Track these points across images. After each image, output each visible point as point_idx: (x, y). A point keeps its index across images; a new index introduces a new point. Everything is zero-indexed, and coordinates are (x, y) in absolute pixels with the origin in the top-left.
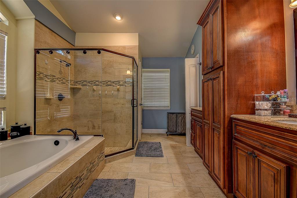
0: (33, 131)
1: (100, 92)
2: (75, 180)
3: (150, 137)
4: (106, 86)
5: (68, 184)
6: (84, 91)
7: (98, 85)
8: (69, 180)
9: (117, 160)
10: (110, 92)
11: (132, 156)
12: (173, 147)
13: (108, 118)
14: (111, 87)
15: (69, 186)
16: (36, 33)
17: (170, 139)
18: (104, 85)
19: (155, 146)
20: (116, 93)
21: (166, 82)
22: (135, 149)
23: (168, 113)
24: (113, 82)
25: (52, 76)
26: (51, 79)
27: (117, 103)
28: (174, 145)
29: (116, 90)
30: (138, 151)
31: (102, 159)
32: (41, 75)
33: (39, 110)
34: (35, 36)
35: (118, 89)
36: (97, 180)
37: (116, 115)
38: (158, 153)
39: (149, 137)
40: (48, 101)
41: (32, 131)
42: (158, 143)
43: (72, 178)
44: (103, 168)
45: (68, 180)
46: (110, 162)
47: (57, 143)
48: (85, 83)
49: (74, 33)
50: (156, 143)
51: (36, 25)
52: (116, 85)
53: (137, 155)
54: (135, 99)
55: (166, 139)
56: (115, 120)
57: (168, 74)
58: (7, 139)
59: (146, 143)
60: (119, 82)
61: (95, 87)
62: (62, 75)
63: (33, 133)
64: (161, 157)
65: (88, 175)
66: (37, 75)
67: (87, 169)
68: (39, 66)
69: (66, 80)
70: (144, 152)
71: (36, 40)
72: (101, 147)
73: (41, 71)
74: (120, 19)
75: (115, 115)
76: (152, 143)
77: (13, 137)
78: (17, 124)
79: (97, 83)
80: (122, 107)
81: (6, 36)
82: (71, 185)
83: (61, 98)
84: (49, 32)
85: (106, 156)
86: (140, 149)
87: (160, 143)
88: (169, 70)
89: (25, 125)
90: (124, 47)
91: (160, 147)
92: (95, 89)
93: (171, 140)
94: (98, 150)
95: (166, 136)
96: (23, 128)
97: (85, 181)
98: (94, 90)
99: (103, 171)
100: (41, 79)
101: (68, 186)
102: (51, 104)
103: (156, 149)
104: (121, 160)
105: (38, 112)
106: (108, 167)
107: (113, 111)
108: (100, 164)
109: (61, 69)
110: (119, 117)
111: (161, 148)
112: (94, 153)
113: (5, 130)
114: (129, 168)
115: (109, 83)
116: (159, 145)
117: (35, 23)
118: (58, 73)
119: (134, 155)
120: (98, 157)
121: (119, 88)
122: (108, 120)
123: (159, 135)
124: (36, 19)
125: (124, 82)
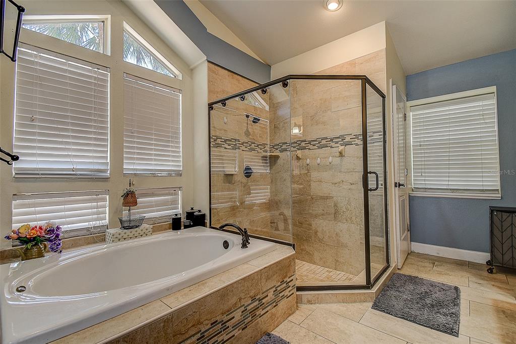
0: (209, 220)
1: (308, 160)
2: (209, 326)
3: (431, 265)
4: (319, 148)
5: (191, 332)
6: (284, 160)
7: (304, 148)
8: (193, 326)
9: (327, 303)
10: (326, 159)
11: (364, 304)
12: (504, 312)
13: (323, 210)
14: (328, 149)
15: (193, 335)
16: (209, 81)
17: (496, 284)
18: (316, 147)
19: (438, 295)
20: (337, 161)
21: (486, 123)
22: (375, 289)
23: (492, 210)
24: (332, 140)
25: (234, 141)
26: (233, 146)
27: (339, 180)
28: (508, 306)
29: (338, 154)
30: (383, 295)
31: (287, 293)
32: (219, 141)
33: (217, 191)
34: (208, 85)
35: (340, 153)
36: (269, 335)
37: (338, 205)
38: (442, 319)
39: (427, 264)
40: (229, 177)
41: (207, 221)
42: (450, 287)
43: (199, 323)
44: (293, 313)
45: (190, 325)
46: (309, 302)
47: (226, 245)
48: (284, 146)
49: (268, 67)
50: (443, 288)
51: (209, 69)
52: (337, 145)
53: (376, 306)
54: (370, 173)
55: (481, 282)
56: (336, 214)
57: (492, 103)
58: (180, 229)
59: (413, 280)
60: (342, 137)
61: (299, 153)
62: (251, 137)
63: (208, 225)
64: (450, 334)
65: (246, 321)
66: (213, 140)
67: (243, 309)
68: (214, 127)
69: (256, 145)
70: (398, 305)
71: (210, 91)
72: (284, 269)
73: (217, 134)
74: (337, 5)
75: (335, 205)
76: (432, 286)
77: (186, 227)
78: (192, 209)
79: (303, 144)
80: (350, 189)
81: (181, 95)
82: (199, 335)
83: (248, 173)
84: (228, 76)
85: (300, 289)
86: (392, 293)
87: (456, 289)
88: (493, 89)
89: (200, 211)
90: (352, 63)
91: (456, 301)
92: (300, 156)
93: (500, 288)
94: (274, 275)
95: (486, 274)
96: (197, 216)
97: (236, 333)
98: (298, 158)
99: (290, 318)
100: (218, 146)
101: (191, 337)
102: (233, 182)
103: (438, 305)
104: (335, 307)
105: (214, 195)
106: (302, 314)
107: (333, 197)
108: (283, 304)
109: (247, 127)
110: (345, 210)
111: (458, 305)
112: (264, 281)
113: (179, 216)
114: (345, 334)
115: (324, 142)
116: (451, 294)
117: (208, 66)
118: (244, 134)
119: (371, 304)
120: (274, 289)
121: (341, 150)
122: (323, 215)
123: (463, 265)
124: (209, 62)
125: (354, 137)
